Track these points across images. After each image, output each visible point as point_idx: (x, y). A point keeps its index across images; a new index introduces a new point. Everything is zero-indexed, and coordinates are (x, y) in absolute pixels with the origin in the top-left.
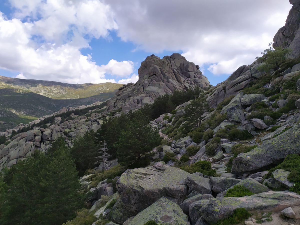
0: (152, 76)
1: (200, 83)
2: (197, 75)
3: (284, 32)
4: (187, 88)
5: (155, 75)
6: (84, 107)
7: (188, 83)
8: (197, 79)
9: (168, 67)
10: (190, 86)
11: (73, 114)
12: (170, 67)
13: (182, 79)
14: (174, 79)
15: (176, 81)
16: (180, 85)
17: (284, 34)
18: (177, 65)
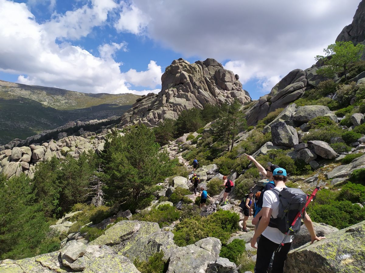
0: (178, 85)
1: (239, 97)
2: (236, 87)
3: (351, 32)
4: (222, 102)
5: (183, 84)
6: (96, 122)
7: (224, 96)
8: (235, 91)
9: (200, 74)
10: (226, 100)
11: (82, 129)
12: (202, 74)
13: (217, 91)
14: (205, 90)
15: (209, 93)
16: (214, 98)
17: (350, 33)
18: (211, 73)
